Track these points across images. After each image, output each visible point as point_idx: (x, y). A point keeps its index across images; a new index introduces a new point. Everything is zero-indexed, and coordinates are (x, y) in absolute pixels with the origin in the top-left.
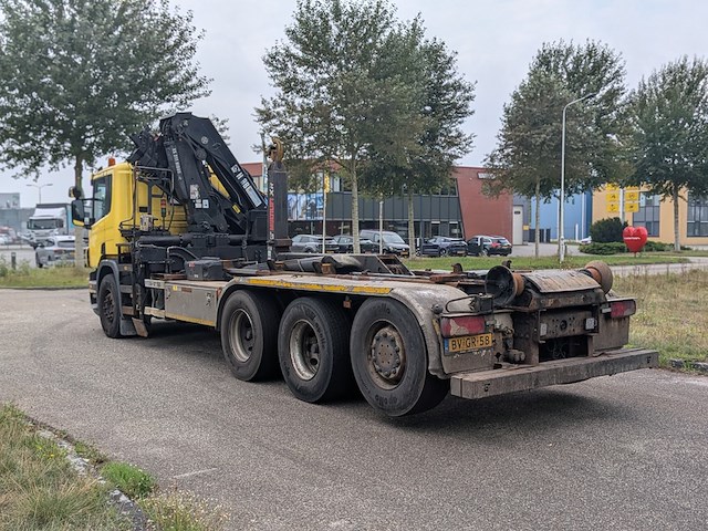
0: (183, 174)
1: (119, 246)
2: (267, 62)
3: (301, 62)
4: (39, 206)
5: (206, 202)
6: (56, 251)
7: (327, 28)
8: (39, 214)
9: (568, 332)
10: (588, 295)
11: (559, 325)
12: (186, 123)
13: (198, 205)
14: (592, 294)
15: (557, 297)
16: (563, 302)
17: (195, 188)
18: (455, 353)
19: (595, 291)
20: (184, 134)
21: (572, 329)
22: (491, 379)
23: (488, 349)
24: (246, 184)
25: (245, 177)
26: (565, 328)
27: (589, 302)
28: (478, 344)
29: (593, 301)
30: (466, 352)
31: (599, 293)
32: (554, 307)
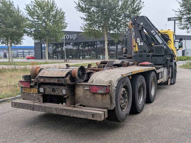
0: (135, 35)
5: (142, 43)
9: (56, 93)
10: (60, 79)
11: (51, 90)
12: (136, 20)
13: (139, 44)
14: (62, 79)
15: (45, 78)
16: (47, 81)
17: (138, 39)
18: (25, 93)
19: (64, 78)
20: (134, 23)
21: (58, 93)
22: (17, 103)
23: (36, 94)
24: (156, 36)
25: (157, 33)
26: (55, 92)
27: (61, 83)
28: (32, 92)
29: (63, 82)
30: (28, 93)
31: (66, 79)
32: (43, 82)
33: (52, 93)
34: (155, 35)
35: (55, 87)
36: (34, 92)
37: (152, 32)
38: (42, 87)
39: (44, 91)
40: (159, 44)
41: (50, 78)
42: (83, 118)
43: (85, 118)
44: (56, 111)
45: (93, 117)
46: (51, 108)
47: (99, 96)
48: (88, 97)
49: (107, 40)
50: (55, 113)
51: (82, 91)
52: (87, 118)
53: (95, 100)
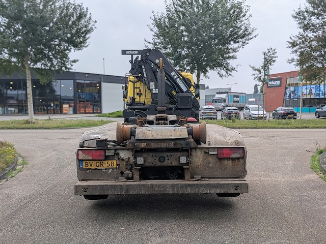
0: (147, 78)
2: (294, 17)
3: (313, 14)
4: (217, 93)
8: (217, 96)
9: (167, 163)
10: (178, 142)
11: (157, 159)
12: (148, 54)
13: (154, 92)
14: (182, 142)
15: (149, 142)
16: (153, 145)
17: (152, 84)
18: (87, 169)
19: (186, 140)
20: (146, 59)
21: (170, 162)
22: (89, 186)
23: (113, 169)
24: (179, 81)
25: (179, 77)
26: (164, 161)
27: (179, 146)
28: (105, 166)
29: (184, 146)
30: (96, 169)
31: (189, 142)
32: (146, 147)
33: (159, 164)
34: (177, 78)
35: (165, 154)
36: (110, 167)
37: (172, 74)
38: (141, 156)
39: (144, 161)
40: (182, 91)
41: (160, 141)
42: (221, 192)
43: (223, 192)
44: (174, 189)
45: (235, 189)
46: (164, 186)
47: (229, 162)
48: (211, 165)
49: (30, 78)
50: (172, 192)
51: (201, 157)
52: (226, 192)
53: (223, 169)
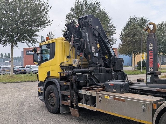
0: (89, 42)
1: (60, 73)
5: (97, 54)
6: (2, 70)
7: (82, 9)
12: (91, 20)
17: (93, 48)
34: (109, 44)
37: (106, 41)
